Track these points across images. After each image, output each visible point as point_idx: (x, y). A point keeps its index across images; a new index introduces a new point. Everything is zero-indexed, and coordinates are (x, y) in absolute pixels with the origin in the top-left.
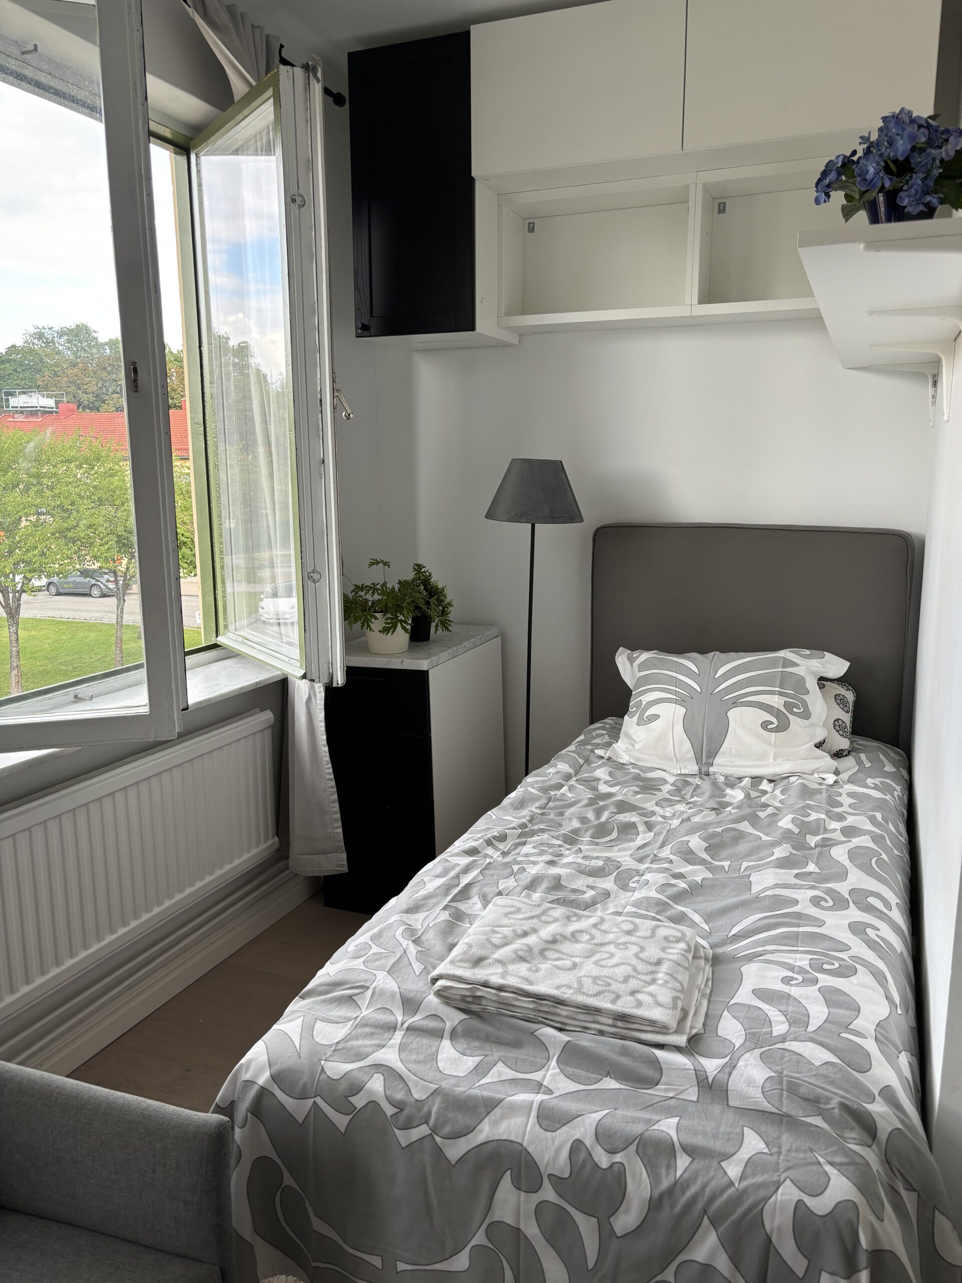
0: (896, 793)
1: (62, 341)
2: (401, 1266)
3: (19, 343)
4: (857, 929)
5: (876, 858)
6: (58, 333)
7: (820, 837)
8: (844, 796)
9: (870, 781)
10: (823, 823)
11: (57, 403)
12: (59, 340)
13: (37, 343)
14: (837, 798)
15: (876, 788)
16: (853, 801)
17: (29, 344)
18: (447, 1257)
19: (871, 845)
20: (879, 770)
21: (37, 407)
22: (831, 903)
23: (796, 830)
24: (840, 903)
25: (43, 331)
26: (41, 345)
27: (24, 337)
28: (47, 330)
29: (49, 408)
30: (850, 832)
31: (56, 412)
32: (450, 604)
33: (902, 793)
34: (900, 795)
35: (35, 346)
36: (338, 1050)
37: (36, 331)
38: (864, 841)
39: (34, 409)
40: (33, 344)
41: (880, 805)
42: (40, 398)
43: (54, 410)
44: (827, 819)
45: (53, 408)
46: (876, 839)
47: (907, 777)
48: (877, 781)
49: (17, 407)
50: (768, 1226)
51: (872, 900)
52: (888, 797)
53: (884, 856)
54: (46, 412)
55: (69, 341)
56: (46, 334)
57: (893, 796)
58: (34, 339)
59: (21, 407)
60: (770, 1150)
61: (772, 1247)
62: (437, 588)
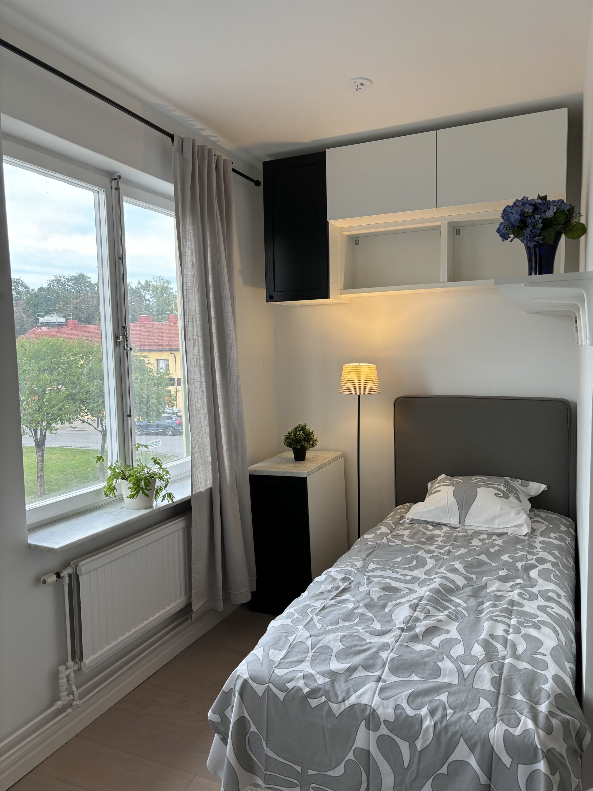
0: (567, 542)
1: (71, 283)
2: (311, 772)
3: (45, 286)
4: (542, 608)
5: (553, 574)
6: (68, 279)
7: (525, 563)
8: (538, 543)
9: (552, 535)
10: (525, 556)
11: (67, 320)
12: (68, 283)
13: (56, 285)
14: (533, 544)
15: (555, 538)
16: (542, 545)
17: (51, 286)
18: (332, 768)
19: (551, 568)
20: (557, 529)
21: (55, 323)
22: (528, 596)
23: (511, 561)
24: (533, 597)
25: (60, 278)
26: (58, 287)
27: (48, 282)
28: (63, 278)
29: (62, 323)
30: (541, 561)
31: (67, 325)
32: (316, 440)
33: (571, 542)
34: (570, 542)
35: (55, 287)
36: (281, 663)
37: (55, 279)
38: (548, 566)
39: (54, 324)
40: (53, 286)
41: (558, 547)
42: (58, 318)
43: (65, 324)
44: (527, 554)
45: (64, 323)
46: (554, 565)
47: (574, 533)
48: (556, 535)
49: (43, 323)
50: (492, 742)
51: (550, 594)
52: (562, 544)
53: (557, 573)
54: (60, 325)
55: (74, 284)
56: (62, 280)
57: (566, 543)
58: (54, 283)
59: (45, 323)
60: (492, 708)
61: (494, 751)
62: (309, 431)
